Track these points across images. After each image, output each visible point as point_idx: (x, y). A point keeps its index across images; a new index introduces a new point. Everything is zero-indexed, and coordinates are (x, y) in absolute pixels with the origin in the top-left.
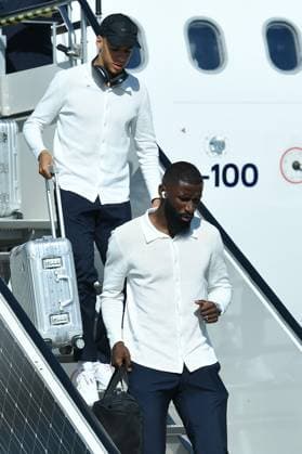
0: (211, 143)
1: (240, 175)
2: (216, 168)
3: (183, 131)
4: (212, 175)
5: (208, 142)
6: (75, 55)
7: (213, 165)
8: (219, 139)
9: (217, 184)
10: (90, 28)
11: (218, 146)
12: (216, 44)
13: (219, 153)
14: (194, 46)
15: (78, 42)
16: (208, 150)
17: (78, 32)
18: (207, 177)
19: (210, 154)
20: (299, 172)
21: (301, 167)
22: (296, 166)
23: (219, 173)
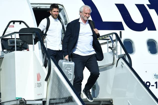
3: (146, 72)
5: (154, 75)
6: (114, 50)
7: (155, 82)
8: (157, 74)
9: (157, 88)
10: (118, 42)
11: (157, 76)
12: (156, 46)
13: (157, 78)
14: (149, 47)
15: (115, 46)
16: (154, 77)
17: (115, 43)
18: (154, 86)
19: (154, 78)
23: (157, 85)
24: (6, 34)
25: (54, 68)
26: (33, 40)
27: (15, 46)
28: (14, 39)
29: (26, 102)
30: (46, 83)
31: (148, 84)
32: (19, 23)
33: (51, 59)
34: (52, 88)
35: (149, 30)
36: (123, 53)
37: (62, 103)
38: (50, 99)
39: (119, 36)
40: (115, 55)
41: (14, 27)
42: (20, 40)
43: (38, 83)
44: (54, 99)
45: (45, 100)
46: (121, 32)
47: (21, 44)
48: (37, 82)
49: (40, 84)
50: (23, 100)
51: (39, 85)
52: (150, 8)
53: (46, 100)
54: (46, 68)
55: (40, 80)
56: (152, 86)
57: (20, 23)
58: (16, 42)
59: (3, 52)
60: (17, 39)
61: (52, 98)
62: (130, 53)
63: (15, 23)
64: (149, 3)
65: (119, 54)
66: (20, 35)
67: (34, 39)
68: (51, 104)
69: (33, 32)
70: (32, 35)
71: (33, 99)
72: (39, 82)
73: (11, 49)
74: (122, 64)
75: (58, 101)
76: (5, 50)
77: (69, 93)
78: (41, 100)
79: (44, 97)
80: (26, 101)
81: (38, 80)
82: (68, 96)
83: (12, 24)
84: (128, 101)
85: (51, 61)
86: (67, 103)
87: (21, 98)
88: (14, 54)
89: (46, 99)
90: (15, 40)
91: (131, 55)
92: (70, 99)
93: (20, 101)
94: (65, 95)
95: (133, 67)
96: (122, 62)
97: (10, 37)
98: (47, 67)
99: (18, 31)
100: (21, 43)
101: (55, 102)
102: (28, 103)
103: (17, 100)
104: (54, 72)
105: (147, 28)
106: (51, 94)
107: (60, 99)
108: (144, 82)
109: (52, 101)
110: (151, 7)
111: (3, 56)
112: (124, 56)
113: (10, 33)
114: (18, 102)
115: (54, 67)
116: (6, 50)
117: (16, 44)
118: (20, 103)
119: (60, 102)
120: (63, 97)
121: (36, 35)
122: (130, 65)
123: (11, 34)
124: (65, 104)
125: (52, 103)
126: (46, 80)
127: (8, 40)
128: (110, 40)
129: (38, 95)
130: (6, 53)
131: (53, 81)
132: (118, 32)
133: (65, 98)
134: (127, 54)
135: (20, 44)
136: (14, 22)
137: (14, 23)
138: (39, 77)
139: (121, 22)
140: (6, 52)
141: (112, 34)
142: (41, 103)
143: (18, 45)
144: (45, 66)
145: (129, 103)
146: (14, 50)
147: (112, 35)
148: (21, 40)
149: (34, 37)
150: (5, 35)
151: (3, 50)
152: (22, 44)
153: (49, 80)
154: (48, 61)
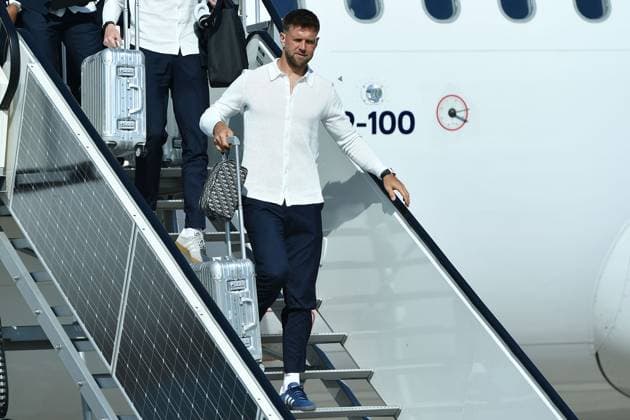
0: (368, 91)
1: (397, 123)
2: (373, 115)
3: (341, 79)
4: (369, 123)
5: (365, 90)
7: (370, 112)
8: (376, 87)
9: (374, 132)
11: (375, 94)
13: (376, 101)
16: (365, 98)
18: (364, 125)
19: (367, 101)
20: (455, 119)
21: (458, 114)
22: (452, 113)
23: (376, 122)
25: (30, 65)
30: (3, 116)
33: (20, 37)
34: (24, 134)
36: (266, 16)
37: (58, 184)
38: (19, 172)
44: (31, 171)
53: (5, 173)
56: (359, 125)
61: (25, 167)
65: (251, 21)
68: (21, 186)
74: (261, 56)
75: (44, 178)
77: (82, 151)
82: (78, 162)
85: (20, 42)
86: (74, 186)
89: (5, 169)
92: (85, 172)
94: (70, 159)
96: (259, 48)
101: (34, 181)
104: (32, 79)
106: (22, 155)
107: (50, 170)
109: (26, 179)
112: (267, 29)
115: (31, 62)
119: (52, 179)
120: (60, 165)
124: (69, 186)
125: (24, 182)
126: (5, 105)
131: (27, 111)
133: (67, 168)
153: (15, 108)
154: (8, 43)
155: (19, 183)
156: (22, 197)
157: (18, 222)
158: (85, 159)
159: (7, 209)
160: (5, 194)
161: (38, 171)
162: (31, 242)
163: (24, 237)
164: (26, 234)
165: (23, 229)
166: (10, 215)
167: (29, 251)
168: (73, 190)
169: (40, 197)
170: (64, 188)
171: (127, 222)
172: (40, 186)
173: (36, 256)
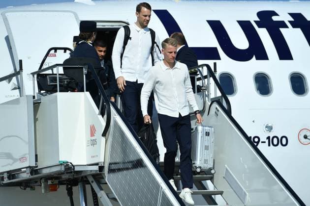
0: (266, 127)
1: (280, 141)
2: (268, 138)
3: (253, 121)
4: (267, 141)
5: (265, 127)
6: (205, 90)
7: (267, 136)
8: (270, 125)
9: (269, 145)
10: (211, 78)
11: (270, 128)
12: (268, 84)
13: (270, 131)
14: (258, 84)
15: (206, 84)
16: (265, 130)
17: (206, 80)
18: (265, 142)
19: (266, 132)
20: (307, 140)
21: (308, 137)
22: (306, 137)
23: (270, 140)
24: (44, 67)
25: (115, 117)
26: (84, 76)
27: (57, 85)
28: (56, 74)
29: (74, 168)
30: (103, 139)
31: (256, 140)
32: (63, 51)
33: (111, 105)
34: (113, 146)
35: (257, 59)
36: (219, 94)
37: (127, 169)
38: (110, 164)
39: (213, 69)
40: (207, 98)
41: (55, 56)
42: (65, 77)
43: (91, 140)
44: (115, 163)
45: (103, 165)
46: (215, 64)
47: (66, 83)
48: (90, 138)
49: (95, 140)
50: (70, 164)
51: (94, 143)
52: (259, 27)
54: (103, 116)
55: (94, 136)
56: (262, 142)
57: (65, 52)
58: (59, 79)
59: (41, 94)
60: (60, 74)
61: (113, 161)
62: (228, 94)
63: (58, 50)
64: (258, 19)
65: (212, 96)
66: (64, 69)
67: (86, 75)
68: (111, 170)
69: (85, 65)
70: (82, 68)
71: (85, 164)
72: (93, 138)
73: (52, 90)
74: (217, 112)
75: (121, 166)
76: (42, 92)
77: (138, 154)
78: (97, 164)
79: (101, 159)
80: (74, 166)
81: (92, 135)
82: (136, 159)
83: (52, 52)
84: (226, 166)
87: (67, 162)
88: (56, 96)
89: (104, 163)
90: (58, 76)
91: (230, 98)
92: (139, 164)
93: (65, 166)
94: (132, 158)
95: (233, 115)
96: (216, 108)
97: (50, 72)
98: (105, 116)
99: (62, 63)
100: (67, 81)
101: (117, 168)
102: (77, 169)
103: (61, 164)
104: (116, 122)
105: (254, 57)
106: (111, 156)
107: (124, 163)
108: (251, 137)
109: (113, 167)
110: (260, 25)
111: (40, 99)
112: (220, 99)
113: (50, 65)
114: (63, 168)
115: (115, 115)
116: (44, 91)
117: (59, 82)
118: (66, 169)
119: (124, 167)
120: (128, 161)
121: (88, 68)
122: (228, 112)
123: (51, 68)
124: (132, 170)
126: (104, 134)
127: (48, 77)
128: (199, 76)
129: (92, 157)
130: (44, 96)
131: (114, 136)
132: (211, 63)
133: (131, 162)
134: (224, 95)
135: (64, 82)
136: (56, 49)
137: (55, 51)
138: (93, 131)
139: (216, 49)
140: (44, 94)
141: (202, 66)
142: (96, 169)
143: (62, 83)
144: (102, 114)
145: (227, 169)
146: (56, 91)
147: (203, 68)
148: (67, 76)
149: (85, 71)
150: (42, 68)
151: (40, 92)
152: (69, 83)
153: (108, 135)
154: (106, 107)
155: (110, 169)
156: (112, 175)
157: (110, 186)
158: (139, 158)
159: (105, 181)
160: (104, 174)
161: (118, 163)
162: (115, 195)
163: (112, 193)
164: (113, 191)
165: (112, 190)
166: (106, 183)
167: (115, 199)
168: (134, 171)
169: (119, 175)
170: (130, 171)
171: (158, 186)
172: (119, 170)
173: (118, 202)
